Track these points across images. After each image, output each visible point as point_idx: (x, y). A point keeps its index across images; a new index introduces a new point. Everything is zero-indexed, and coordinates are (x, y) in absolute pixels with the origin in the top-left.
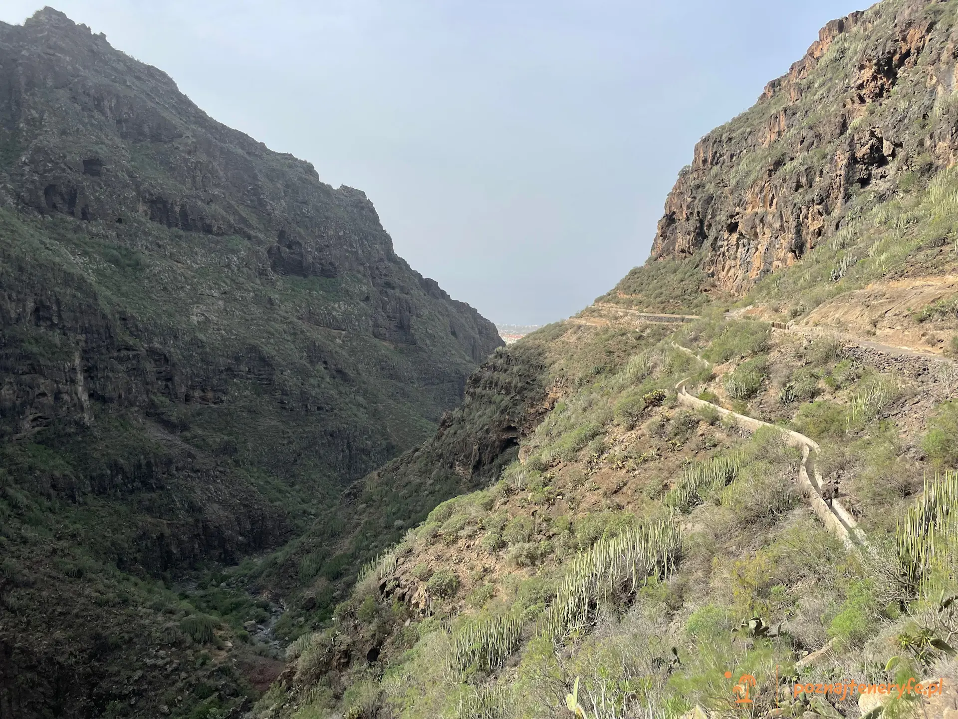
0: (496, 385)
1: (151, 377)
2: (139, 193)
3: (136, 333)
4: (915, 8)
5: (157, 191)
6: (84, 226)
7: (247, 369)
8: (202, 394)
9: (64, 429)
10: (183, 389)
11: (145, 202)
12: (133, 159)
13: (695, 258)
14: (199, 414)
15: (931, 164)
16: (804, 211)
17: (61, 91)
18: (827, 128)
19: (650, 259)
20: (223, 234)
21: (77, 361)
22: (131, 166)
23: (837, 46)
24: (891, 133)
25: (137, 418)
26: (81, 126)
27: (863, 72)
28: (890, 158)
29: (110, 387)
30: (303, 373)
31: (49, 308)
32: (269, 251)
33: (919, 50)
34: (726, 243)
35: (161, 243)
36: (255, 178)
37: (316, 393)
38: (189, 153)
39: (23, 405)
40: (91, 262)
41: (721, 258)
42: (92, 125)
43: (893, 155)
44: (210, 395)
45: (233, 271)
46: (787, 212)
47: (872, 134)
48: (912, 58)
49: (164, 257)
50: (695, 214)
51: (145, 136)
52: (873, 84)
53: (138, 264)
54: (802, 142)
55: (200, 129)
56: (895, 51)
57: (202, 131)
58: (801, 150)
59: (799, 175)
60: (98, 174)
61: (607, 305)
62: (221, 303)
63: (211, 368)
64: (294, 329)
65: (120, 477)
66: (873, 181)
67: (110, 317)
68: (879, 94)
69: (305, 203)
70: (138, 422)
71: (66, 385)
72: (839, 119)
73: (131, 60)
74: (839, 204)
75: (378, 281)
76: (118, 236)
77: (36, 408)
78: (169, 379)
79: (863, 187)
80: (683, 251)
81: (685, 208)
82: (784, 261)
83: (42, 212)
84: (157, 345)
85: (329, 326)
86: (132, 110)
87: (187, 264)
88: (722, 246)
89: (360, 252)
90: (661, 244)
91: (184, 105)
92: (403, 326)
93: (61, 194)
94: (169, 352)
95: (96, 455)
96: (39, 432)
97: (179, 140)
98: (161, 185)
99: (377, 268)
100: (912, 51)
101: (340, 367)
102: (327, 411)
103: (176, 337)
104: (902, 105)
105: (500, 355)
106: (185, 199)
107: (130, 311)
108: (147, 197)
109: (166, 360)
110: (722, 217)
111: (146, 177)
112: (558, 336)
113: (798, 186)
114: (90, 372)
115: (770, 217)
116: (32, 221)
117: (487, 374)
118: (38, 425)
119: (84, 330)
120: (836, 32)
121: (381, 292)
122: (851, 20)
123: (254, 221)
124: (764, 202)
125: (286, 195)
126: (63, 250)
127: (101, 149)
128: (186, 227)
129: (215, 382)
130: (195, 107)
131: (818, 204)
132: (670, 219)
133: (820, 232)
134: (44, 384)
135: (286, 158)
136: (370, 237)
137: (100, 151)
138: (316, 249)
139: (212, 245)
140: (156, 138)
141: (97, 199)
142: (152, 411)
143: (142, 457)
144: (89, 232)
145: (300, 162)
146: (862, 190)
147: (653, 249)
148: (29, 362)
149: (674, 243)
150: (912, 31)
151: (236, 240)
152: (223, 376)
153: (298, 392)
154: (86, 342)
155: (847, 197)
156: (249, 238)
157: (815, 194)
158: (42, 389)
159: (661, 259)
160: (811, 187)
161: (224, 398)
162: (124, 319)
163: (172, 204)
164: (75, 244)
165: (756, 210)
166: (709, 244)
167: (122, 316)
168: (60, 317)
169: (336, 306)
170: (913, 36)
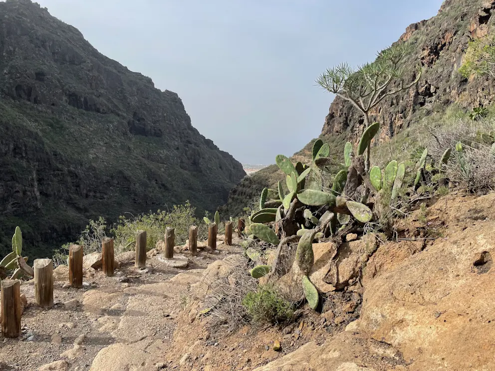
0: (245, 194)
1: (70, 184)
2: (63, 91)
3: (62, 162)
4: (449, 23)
5: (72, 90)
6: (35, 107)
7: (117, 182)
8: (94, 194)
9: (27, 209)
10: (85, 192)
11: (66, 95)
12: (60, 73)
13: (343, 135)
14: (92, 204)
15: (448, 100)
16: (394, 116)
17: (25, 37)
18: (406, 77)
19: (321, 135)
20: (106, 113)
21: (35, 176)
22: (60, 77)
23: (414, 36)
24: (434, 82)
25: (63, 205)
26: (34, 55)
27: (424, 51)
28: (434, 94)
29: (50, 189)
30: (146, 186)
31: (20, 149)
32: (129, 123)
33: (450, 43)
34: (358, 129)
35: (74, 116)
36: (122, 85)
37: (152, 196)
38: (89, 71)
39: (8, 196)
40: (39, 125)
41: (355, 136)
42: (40, 55)
43: (435, 92)
44: (98, 195)
45: (110, 132)
46: (386, 116)
47: (426, 82)
48: (446, 47)
49: (75, 124)
50: (344, 114)
51: (67, 61)
52: (428, 58)
53: (62, 127)
54: (395, 83)
55: (94, 58)
56: (439, 43)
57: (95, 59)
58: (394, 87)
59: (392, 99)
60: (42, 80)
61: (300, 157)
62: (104, 148)
63: (99, 181)
64: (141, 163)
65: (55, 234)
66: (426, 104)
67: (49, 153)
68: (431, 63)
69: (147, 98)
70: (64, 207)
71: (29, 187)
72: (412, 73)
73: (60, 22)
74: (410, 114)
75: (183, 139)
76: (53, 112)
77: (14, 198)
78: (78, 186)
79: (421, 106)
80: (337, 132)
81: (339, 111)
82: (384, 139)
83: (14, 98)
84: (72, 169)
85: (158, 162)
86: (60, 48)
87: (87, 128)
88: (356, 131)
89: (175, 125)
90: (327, 128)
91: (86, 46)
92: (195, 163)
93: (24, 90)
94: (78, 173)
95: (43, 222)
96: (15, 211)
97: (84, 64)
98: (74, 87)
99: (183, 133)
100: (447, 43)
101: (163, 183)
102: (157, 205)
103: (81, 165)
104: (440, 70)
105: (247, 179)
106: (87, 95)
107: (59, 151)
108: (67, 92)
109: (77, 176)
110: (356, 116)
111: (68, 83)
112: (276, 171)
113: (392, 104)
114: (40, 181)
115: (379, 118)
116: (9, 103)
117: (240, 188)
118: (15, 207)
119: (38, 160)
120: (414, 30)
121: (185, 145)
122: (421, 24)
123: (121, 107)
124: (376, 111)
125: (137, 94)
126: (25, 119)
127: (45, 67)
128: (87, 109)
129: (101, 188)
130: (92, 47)
131: (400, 113)
132: (331, 116)
133: (401, 126)
134: (18, 186)
135: (138, 75)
136: (180, 117)
137: (44, 68)
138: (152, 122)
139: (100, 119)
140: (72, 62)
141: (42, 93)
142: (70, 202)
143: (66, 225)
144: (38, 110)
145: (145, 77)
146: (421, 108)
147: (323, 130)
148: (11, 175)
149: (333, 128)
150: (447, 34)
151: (112, 117)
152: (105, 186)
153: (142, 195)
154: (38, 166)
155: (414, 111)
156: (118, 115)
157: (400, 108)
158: (17, 189)
159: (327, 135)
160: (398, 105)
161: (105, 196)
162: (56, 155)
163: (80, 97)
164: (31, 116)
165: (372, 114)
166: (350, 129)
167: (55, 154)
168: (26, 153)
169: (162, 151)
170: (447, 37)
